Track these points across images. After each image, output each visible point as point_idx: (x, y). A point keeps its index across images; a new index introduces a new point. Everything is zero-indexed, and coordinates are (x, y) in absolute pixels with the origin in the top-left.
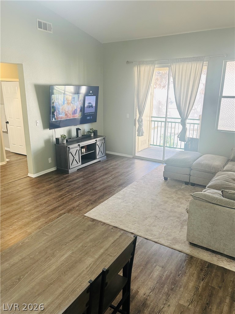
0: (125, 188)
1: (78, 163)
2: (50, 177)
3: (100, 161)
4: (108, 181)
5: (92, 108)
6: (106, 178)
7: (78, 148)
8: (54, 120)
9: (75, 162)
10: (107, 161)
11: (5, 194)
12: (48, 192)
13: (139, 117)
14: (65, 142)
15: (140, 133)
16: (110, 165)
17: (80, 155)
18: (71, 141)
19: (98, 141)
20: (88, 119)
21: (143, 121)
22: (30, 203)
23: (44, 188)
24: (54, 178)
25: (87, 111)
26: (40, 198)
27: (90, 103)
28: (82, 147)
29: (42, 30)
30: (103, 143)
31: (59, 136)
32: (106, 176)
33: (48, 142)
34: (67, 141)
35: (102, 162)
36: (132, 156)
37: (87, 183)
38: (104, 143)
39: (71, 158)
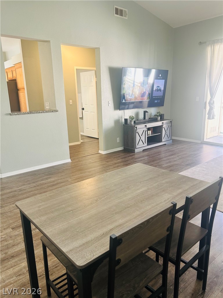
0: (194, 167)
1: (144, 144)
2: (118, 155)
3: (165, 144)
4: (175, 161)
5: (160, 91)
6: (173, 158)
7: (145, 129)
8: (124, 101)
9: (141, 142)
10: (172, 145)
11: (79, 164)
12: (116, 165)
13: (211, 99)
14: (133, 123)
15: (211, 116)
16: (176, 148)
17: (146, 136)
18: (138, 122)
19: (165, 124)
20: (156, 103)
21: (215, 103)
22: (100, 172)
23: (112, 162)
24: (122, 156)
25: (155, 94)
26: (109, 169)
27: (158, 87)
28: (149, 129)
29: (118, 16)
30: (169, 126)
31: (127, 117)
32: (172, 157)
33: (117, 122)
34: (135, 122)
35: (168, 146)
36: (200, 141)
37: (153, 161)
38: (171, 127)
39: (138, 138)
